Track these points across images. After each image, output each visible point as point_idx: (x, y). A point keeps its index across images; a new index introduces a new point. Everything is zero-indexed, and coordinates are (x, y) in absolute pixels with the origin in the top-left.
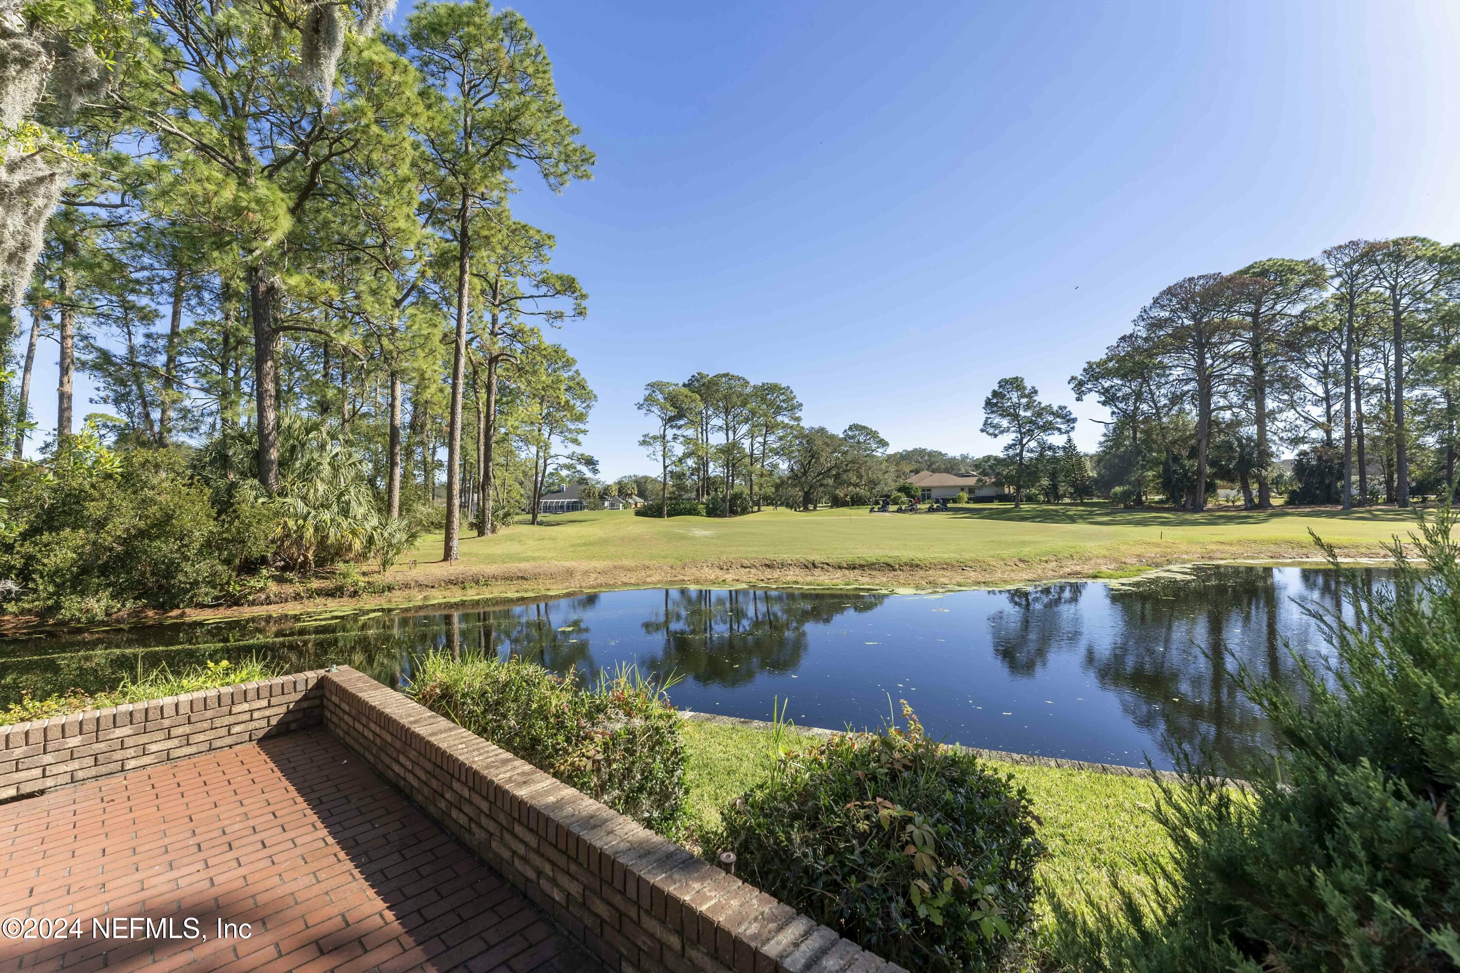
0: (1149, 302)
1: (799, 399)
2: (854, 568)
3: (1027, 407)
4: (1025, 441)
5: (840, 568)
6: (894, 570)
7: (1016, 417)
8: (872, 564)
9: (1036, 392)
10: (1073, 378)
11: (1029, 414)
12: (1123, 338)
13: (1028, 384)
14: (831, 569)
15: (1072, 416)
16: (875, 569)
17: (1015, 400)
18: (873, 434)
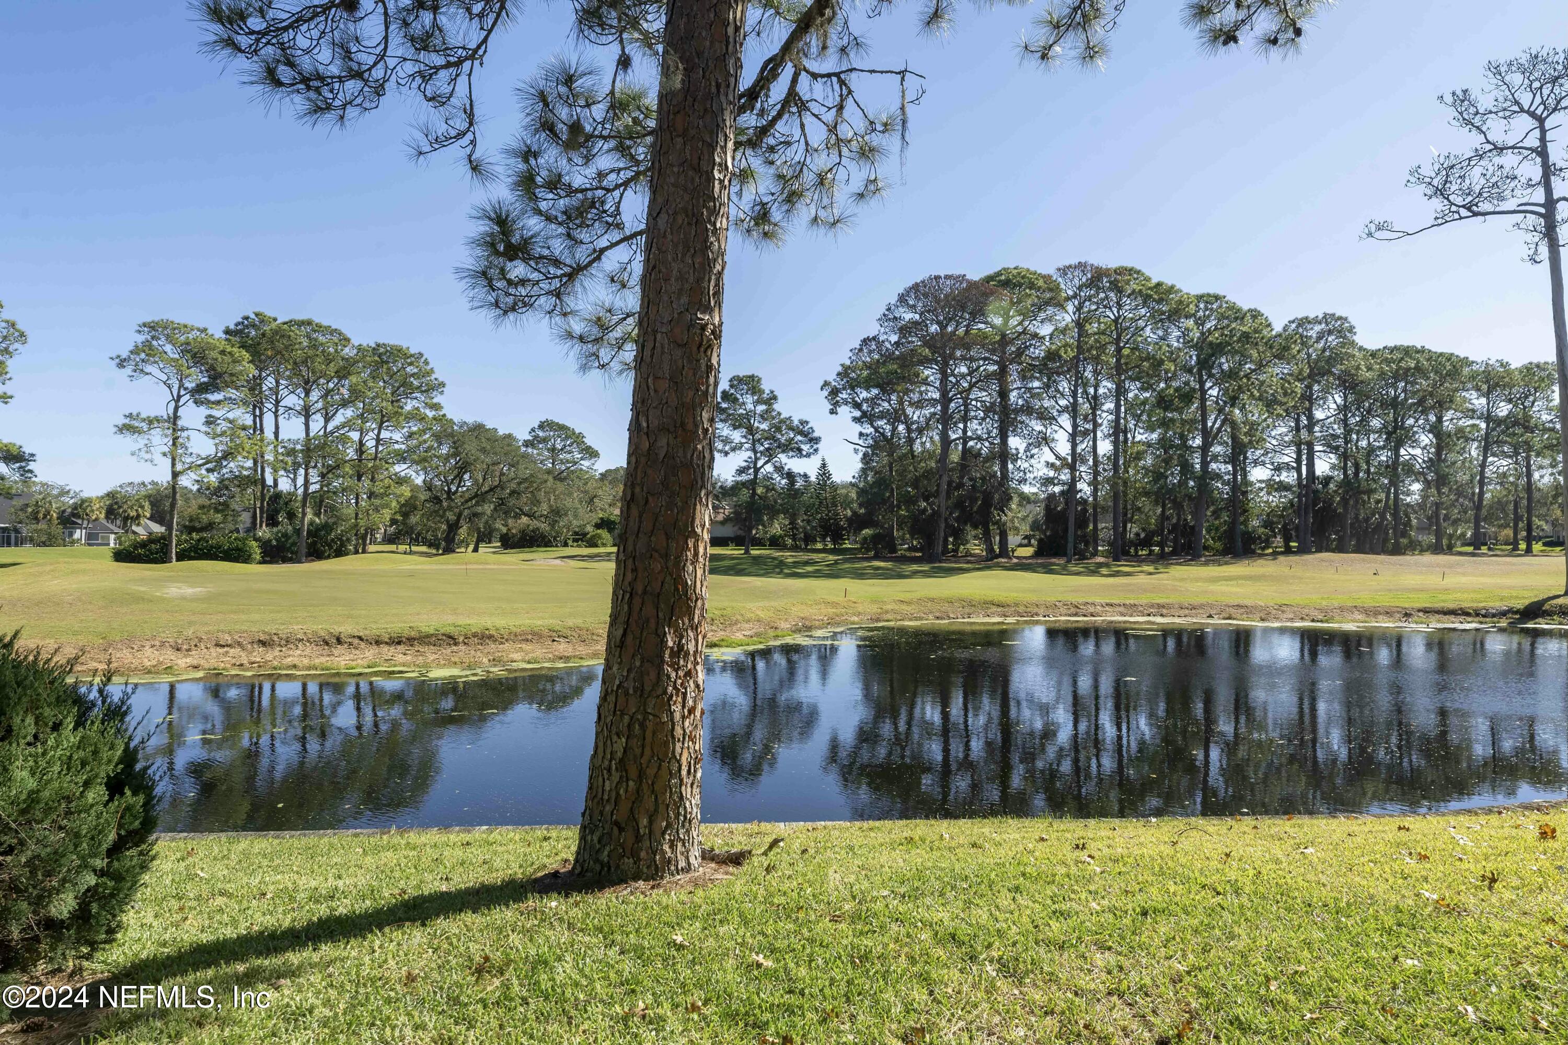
0: (894, 300)
1: (439, 375)
2: (399, 643)
3: (763, 417)
4: (760, 464)
5: (378, 643)
6: (456, 644)
7: (751, 430)
8: (429, 636)
9: (775, 398)
10: (826, 384)
11: (764, 426)
12: (866, 341)
13: (766, 386)
14: (363, 645)
15: (816, 435)
16: (429, 644)
17: (750, 406)
18: (578, 438)
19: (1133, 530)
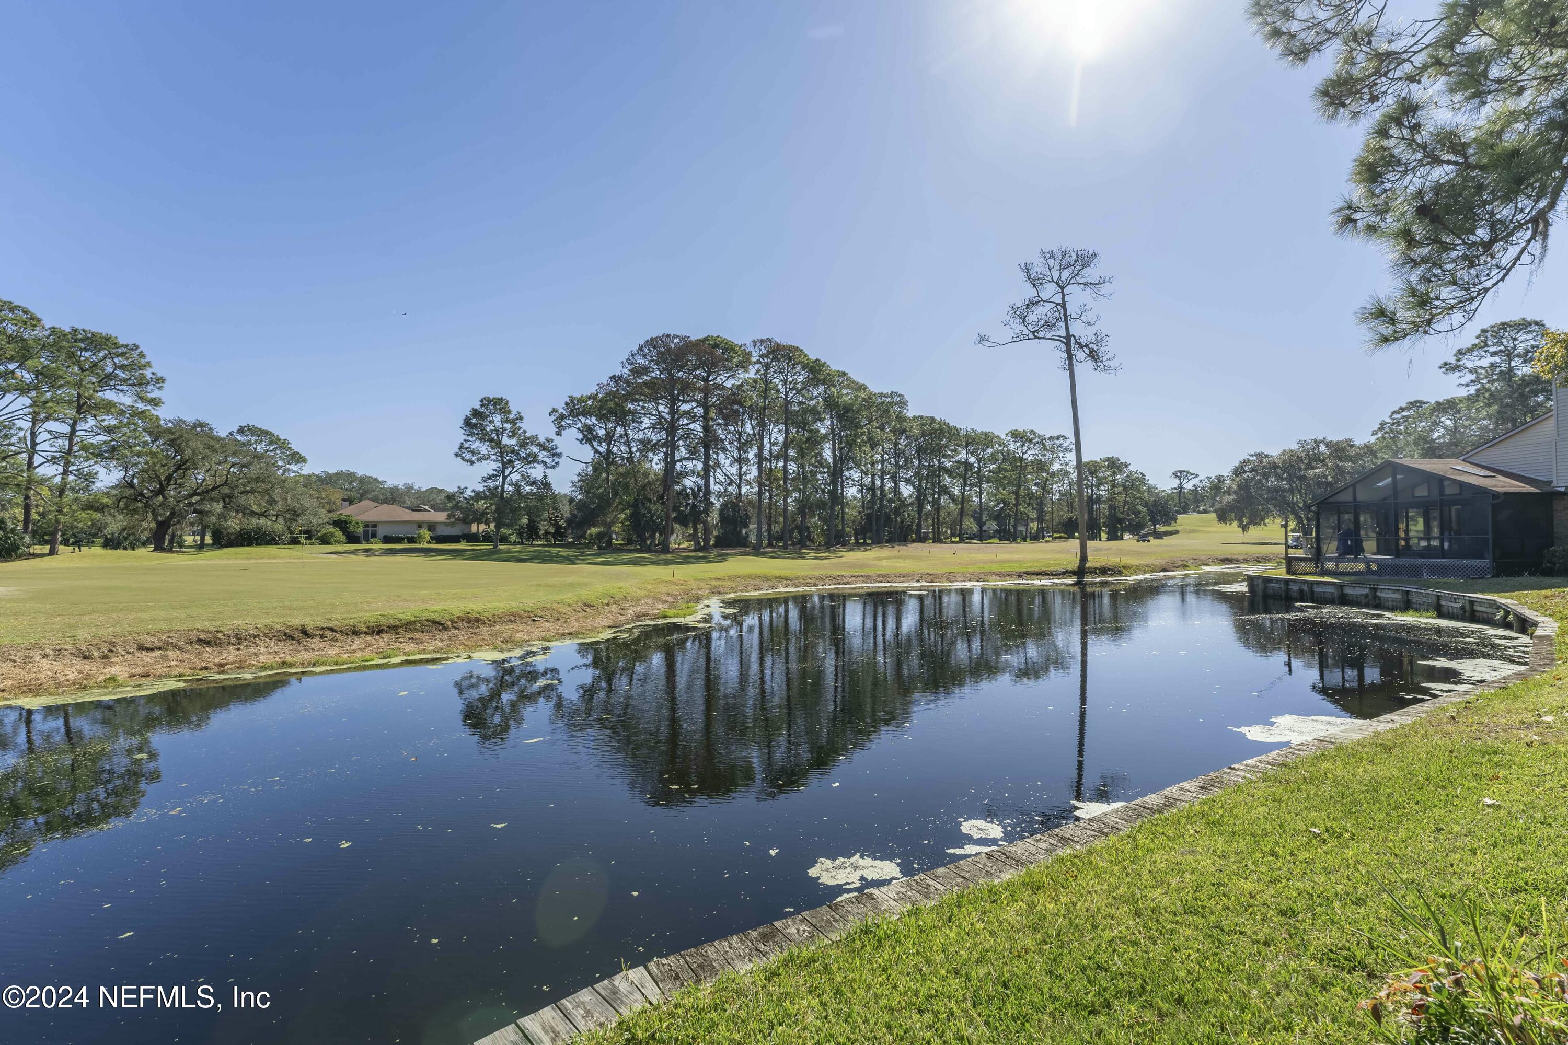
0: (635, 348)
2: (380, 632)
3: (513, 434)
4: (507, 472)
5: (355, 633)
6: (446, 629)
7: (498, 443)
8: (410, 623)
9: (521, 418)
10: (555, 410)
11: (513, 442)
12: (613, 377)
13: (514, 408)
14: (339, 636)
15: (558, 451)
16: (416, 630)
17: (498, 423)
18: (283, 444)
19: (776, 528)
